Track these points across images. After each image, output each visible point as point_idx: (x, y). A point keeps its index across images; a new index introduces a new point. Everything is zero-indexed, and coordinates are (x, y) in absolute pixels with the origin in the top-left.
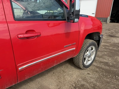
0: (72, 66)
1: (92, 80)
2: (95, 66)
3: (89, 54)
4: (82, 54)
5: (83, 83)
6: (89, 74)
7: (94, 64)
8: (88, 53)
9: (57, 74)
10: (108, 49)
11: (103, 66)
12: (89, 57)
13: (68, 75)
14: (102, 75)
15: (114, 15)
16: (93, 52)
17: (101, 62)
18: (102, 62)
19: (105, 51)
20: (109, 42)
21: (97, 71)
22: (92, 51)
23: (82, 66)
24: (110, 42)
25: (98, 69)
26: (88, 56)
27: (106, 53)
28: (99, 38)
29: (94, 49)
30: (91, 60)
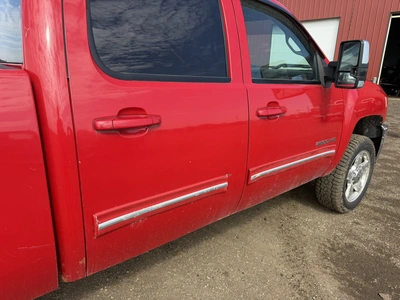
0: (307, 205)
1: (371, 236)
2: (367, 206)
3: (357, 173)
4: (342, 168)
5: (348, 241)
6: (357, 223)
7: (365, 202)
8: (353, 168)
9: (274, 220)
10: (393, 168)
11: (391, 208)
12: (357, 180)
13: (305, 224)
14: (392, 226)
15: (391, 72)
16: (364, 168)
17: (382, 199)
18: (386, 199)
19: (387, 174)
20: (390, 151)
21: (376, 219)
22: (362, 165)
23: (339, 203)
24: (395, 152)
25: (377, 214)
26: (353, 176)
27: (388, 178)
28: (377, 132)
29: (366, 161)
30: (359, 190)
